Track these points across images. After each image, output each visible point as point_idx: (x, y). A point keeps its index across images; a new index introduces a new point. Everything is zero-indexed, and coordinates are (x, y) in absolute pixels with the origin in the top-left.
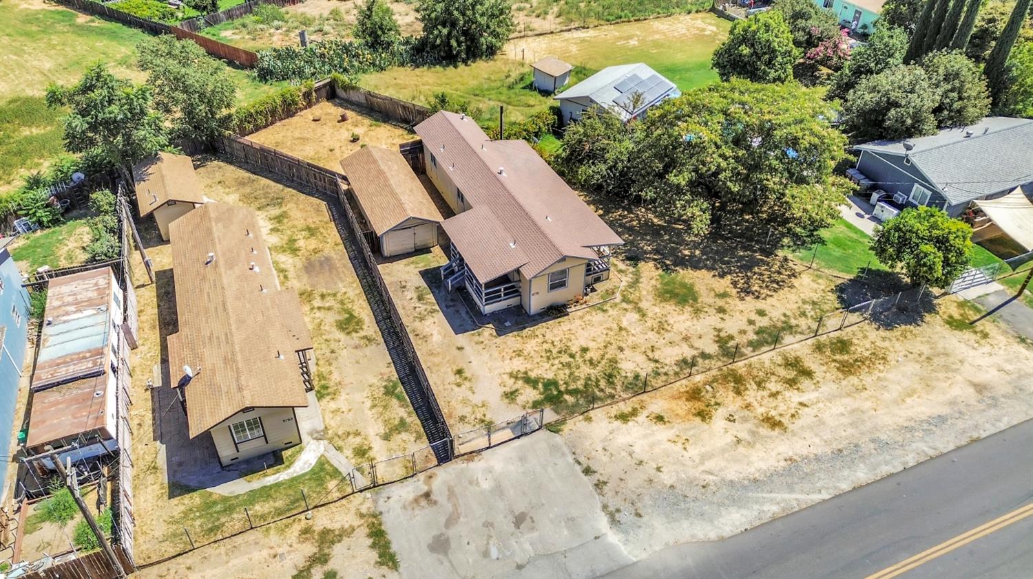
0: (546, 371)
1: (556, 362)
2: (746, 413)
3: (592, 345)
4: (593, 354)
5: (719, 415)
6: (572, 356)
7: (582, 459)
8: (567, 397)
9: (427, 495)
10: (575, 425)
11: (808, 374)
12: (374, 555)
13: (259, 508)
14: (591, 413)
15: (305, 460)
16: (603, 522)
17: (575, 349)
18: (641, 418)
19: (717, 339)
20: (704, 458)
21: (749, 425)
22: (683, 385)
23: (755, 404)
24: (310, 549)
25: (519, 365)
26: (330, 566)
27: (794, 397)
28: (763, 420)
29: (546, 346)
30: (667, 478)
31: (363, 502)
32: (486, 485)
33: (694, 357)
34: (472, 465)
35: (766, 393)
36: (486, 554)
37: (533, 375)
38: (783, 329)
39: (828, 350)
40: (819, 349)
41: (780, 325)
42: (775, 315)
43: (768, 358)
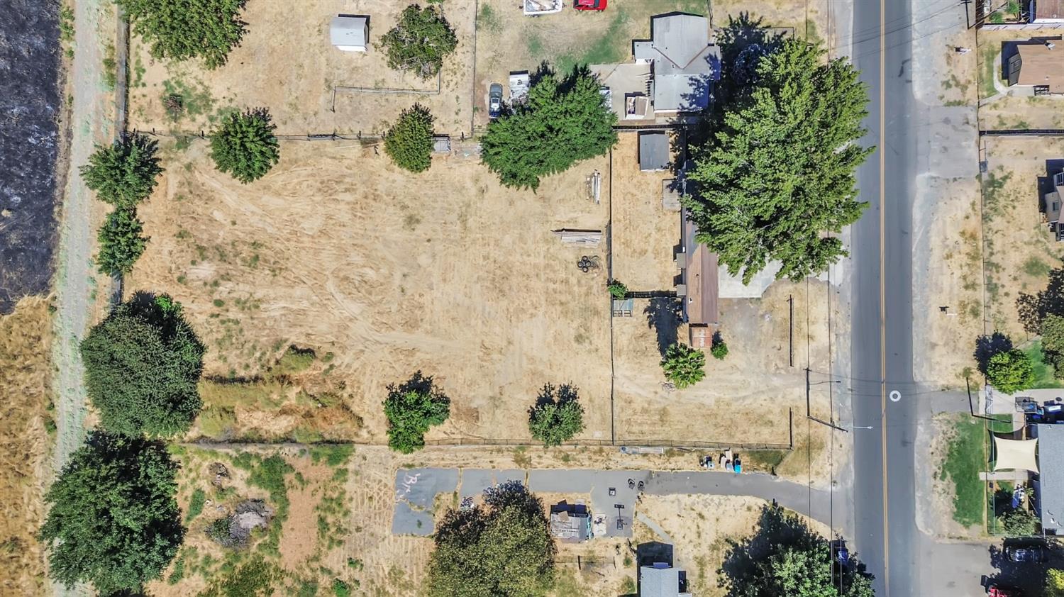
0: (1008, 186)
1: (1012, 193)
2: (957, 250)
3: (1015, 212)
4: (1010, 209)
5: (961, 240)
6: (1012, 201)
7: (961, 180)
9: (968, 123)
10: (977, 185)
11: (967, 287)
12: (952, 100)
13: (985, 69)
14: (980, 194)
15: (1000, 87)
16: (934, 174)
17: (1016, 204)
18: (970, 210)
19: (999, 265)
20: (944, 222)
21: (951, 247)
22: (980, 235)
23: (960, 256)
24: (962, 82)
25: (1016, 177)
26: (953, 87)
27: (958, 273)
28: (951, 253)
29: (1022, 193)
30: (941, 204)
31: (975, 102)
32: (964, 144)
33: (992, 249)
34: (974, 142)
35: (963, 264)
36: (937, 134)
37: (1008, 181)
38: (994, 297)
39: (975, 306)
40: (977, 303)
41: (997, 297)
42: (1004, 300)
43: (981, 278)
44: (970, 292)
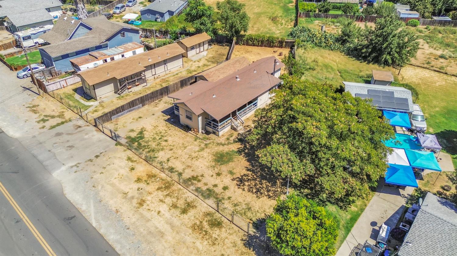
0: (148, 135)
1: (155, 136)
2: (145, 194)
3: (170, 142)
4: (164, 143)
5: (142, 185)
6: (160, 139)
7: (103, 154)
8: (136, 143)
9: (79, 127)
10: (121, 148)
11: (184, 211)
12: (54, 125)
13: (70, 103)
14: (129, 151)
15: (90, 103)
16: (71, 164)
17: (165, 139)
18: (130, 164)
19: (195, 176)
20: (112, 185)
21: (137, 196)
22: (155, 171)
23: (152, 196)
24: (57, 114)
25: (149, 128)
26: (50, 119)
27: (164, 208)
28: (142, 199)
29: (163, 132)
30: (97, 176)
32: (86, 137)
33: (177, 171)
34: (95, 132)
35: (162, 198)
37: (145, 132)
38: (217, 199)
39: (209, 218)
40: (208, 214)
41: (220, 197)
42: (228, 193)
43: (190, 196)
44: (192, 213)
